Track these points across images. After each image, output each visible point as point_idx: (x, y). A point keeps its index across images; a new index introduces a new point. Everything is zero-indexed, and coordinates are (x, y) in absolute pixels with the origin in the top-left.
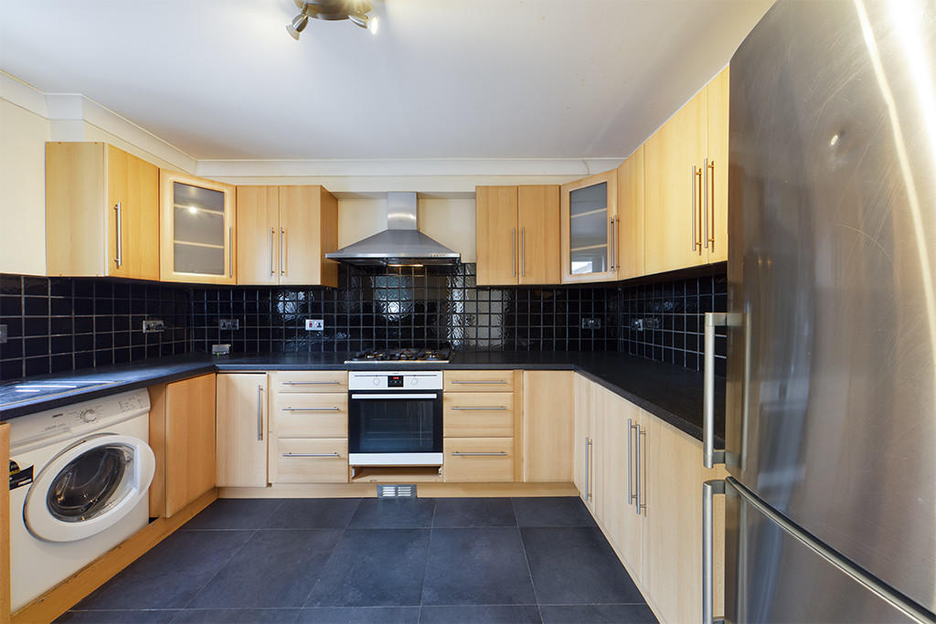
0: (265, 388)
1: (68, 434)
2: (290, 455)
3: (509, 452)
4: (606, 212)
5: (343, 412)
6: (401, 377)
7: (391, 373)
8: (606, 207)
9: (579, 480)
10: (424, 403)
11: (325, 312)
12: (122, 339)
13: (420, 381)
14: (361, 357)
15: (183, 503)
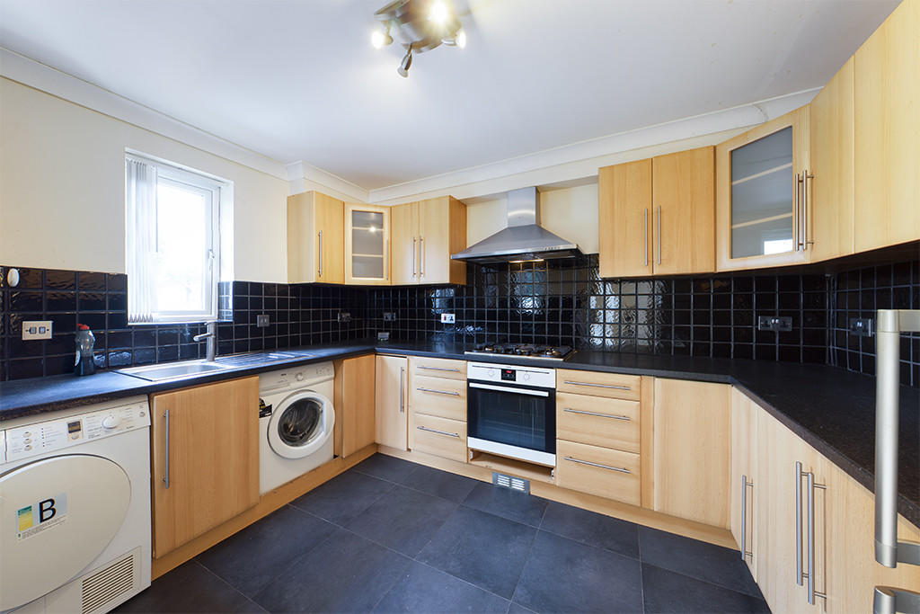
0: (406, 370)
1: (289, 388)
2: (422, 428)
3: (634, 470)
4: (791, 168)
5: (463, 398)
6: (514, 372)
7: (505, 367)
8: (791, 161)
9: (735, 526)
10: (536, 399)
11: (457, 307)
12: (326, 326)
13: (534, 378)
14: (480, 350)
15: (353, 450)
